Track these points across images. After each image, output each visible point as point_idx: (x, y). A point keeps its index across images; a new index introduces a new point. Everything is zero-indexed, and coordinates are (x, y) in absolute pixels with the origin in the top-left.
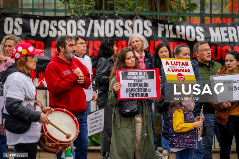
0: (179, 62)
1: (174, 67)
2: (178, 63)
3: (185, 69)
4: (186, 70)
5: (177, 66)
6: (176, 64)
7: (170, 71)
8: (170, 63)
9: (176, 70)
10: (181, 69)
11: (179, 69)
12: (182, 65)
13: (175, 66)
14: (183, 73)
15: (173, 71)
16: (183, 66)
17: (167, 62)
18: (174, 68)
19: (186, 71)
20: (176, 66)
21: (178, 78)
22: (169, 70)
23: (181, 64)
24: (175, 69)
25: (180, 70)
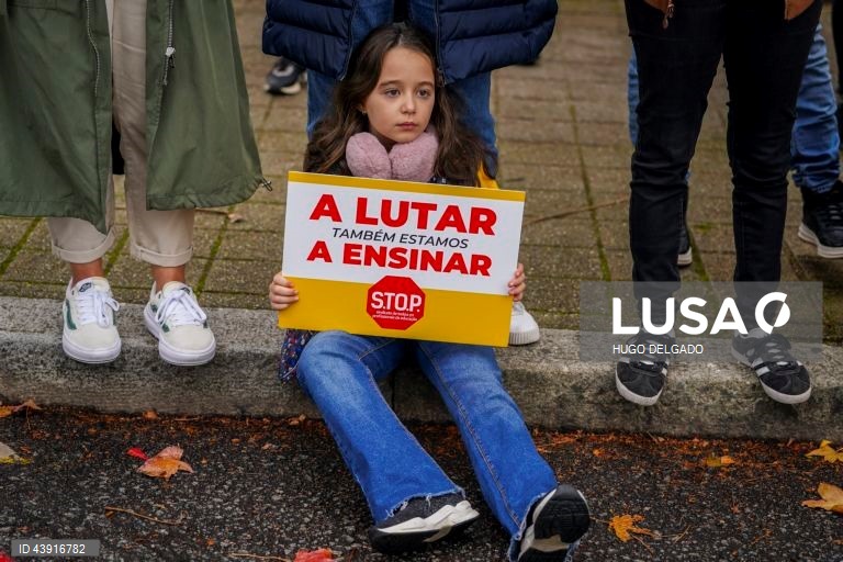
0: (424, 209)
1: (367, 235)
2: (413, 214)
3: (458, 250)
4: (457, 257)
5: (399, 231)
6: (394, 215)
7: (328, 259)
8: (347, 210)
9: (373, 256)
10: (421, 248)
11: (409, 247)
12: (440, 227)
13: (381, 225)
14: (425, 279)
15: (347, 260)
16: (450, 232)
17: (327, 199)
18: (364, 243)
19: (457, 263)
20: (390, 230)
21: (370, 300)
22: (320, 251)
23: (434, 218)
24: (377, 247)
25: (408, 256)
